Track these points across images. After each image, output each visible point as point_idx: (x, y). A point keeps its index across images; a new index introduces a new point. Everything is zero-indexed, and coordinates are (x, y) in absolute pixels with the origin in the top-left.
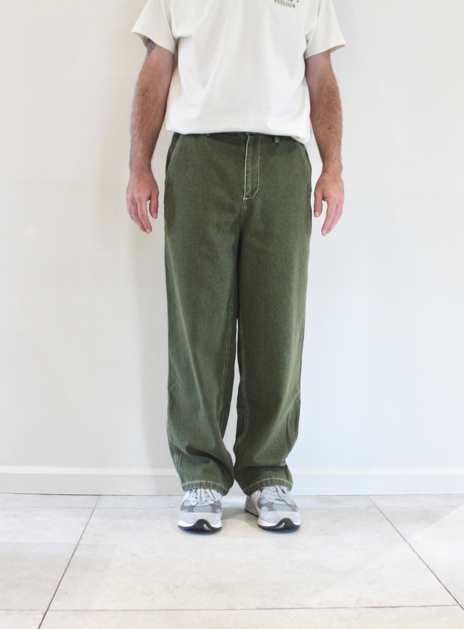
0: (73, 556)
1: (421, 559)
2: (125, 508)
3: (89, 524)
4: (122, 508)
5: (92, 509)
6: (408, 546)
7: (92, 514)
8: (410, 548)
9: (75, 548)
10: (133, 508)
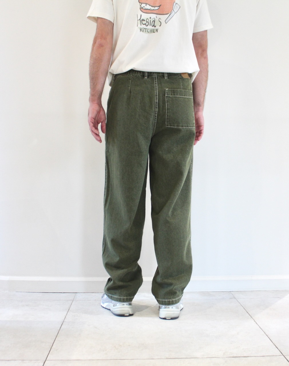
0: (61, 329)
1: (261, 328)
2: (90, 300)
3: (70, 310)
4: (89, 300)
5: (72, 301)
6: (253, 321)
7: (72, 304)
8: (255, 322)
9: (62, 323)
10: (95, 300)
